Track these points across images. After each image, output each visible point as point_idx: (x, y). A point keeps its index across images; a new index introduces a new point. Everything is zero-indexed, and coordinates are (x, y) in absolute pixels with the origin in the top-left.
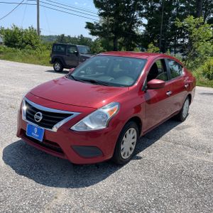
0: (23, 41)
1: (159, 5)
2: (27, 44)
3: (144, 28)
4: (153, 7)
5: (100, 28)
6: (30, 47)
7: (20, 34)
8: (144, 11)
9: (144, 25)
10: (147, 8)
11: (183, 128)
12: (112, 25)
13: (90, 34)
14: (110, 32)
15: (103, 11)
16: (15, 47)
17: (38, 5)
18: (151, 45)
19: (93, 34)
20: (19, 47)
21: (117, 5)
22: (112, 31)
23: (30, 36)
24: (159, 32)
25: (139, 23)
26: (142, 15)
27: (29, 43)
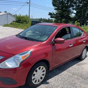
0: (23, 20)
1: (81, 5)
2: (24, 21)
3: (75, 15)
4: (79, 6)
5: (55, 15)
6: (26, 23)
7: (22, 17)
8: (75, 7)
9: (75, 13)
10: (76, 6)
11: (82, 64)
12: (60, 14)
13: (50, 17)
14: (59, 16)
15: (56, 8)
16: (20, 23)
17: (30, 6)
18: (76, 22)
19: (51, 17)
20: (21, 23)
21: (63, 5)
22: (60, 16)
23: (26, 18)
24: (81, 16)
25: (72, 12)
26: (73, 9)
27: (25, 21)
